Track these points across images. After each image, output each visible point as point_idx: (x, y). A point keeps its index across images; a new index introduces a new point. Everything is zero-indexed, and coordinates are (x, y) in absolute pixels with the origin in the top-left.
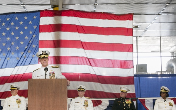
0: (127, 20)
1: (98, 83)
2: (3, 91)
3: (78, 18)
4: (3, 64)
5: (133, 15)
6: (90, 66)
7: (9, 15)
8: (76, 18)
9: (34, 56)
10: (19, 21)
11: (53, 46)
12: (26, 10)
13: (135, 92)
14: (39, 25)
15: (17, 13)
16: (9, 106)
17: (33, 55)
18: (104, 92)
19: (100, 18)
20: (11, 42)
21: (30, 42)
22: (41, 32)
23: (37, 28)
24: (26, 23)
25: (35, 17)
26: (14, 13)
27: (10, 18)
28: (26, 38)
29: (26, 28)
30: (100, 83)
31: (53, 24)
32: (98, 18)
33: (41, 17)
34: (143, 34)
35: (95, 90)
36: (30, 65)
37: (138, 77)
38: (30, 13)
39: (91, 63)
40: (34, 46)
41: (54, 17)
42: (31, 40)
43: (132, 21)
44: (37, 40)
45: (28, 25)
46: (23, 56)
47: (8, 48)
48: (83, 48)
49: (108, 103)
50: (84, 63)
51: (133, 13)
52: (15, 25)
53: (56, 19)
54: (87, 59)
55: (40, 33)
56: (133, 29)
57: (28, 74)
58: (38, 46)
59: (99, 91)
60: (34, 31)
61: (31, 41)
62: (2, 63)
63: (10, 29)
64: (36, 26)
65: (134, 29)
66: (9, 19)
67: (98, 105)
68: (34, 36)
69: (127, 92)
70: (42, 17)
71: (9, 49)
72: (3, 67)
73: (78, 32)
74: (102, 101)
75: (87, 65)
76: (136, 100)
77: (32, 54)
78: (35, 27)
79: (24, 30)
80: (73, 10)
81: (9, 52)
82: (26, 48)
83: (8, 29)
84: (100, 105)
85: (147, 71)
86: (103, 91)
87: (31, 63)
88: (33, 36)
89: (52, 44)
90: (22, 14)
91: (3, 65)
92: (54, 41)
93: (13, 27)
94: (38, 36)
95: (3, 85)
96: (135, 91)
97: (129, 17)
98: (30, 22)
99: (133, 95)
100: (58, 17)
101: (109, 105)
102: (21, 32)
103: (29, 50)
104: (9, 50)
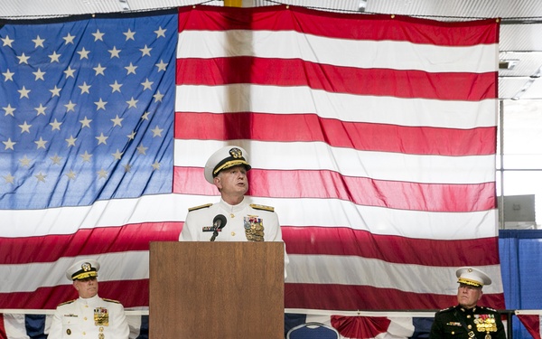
0: (475, 44)
1: (375, 261)
2: (53, 285)
3: (310, 37)
4: (53, 193)
5: (499, 24)
6: (348, 204)
7: (73, 23)
8: (302, 35)
9: (157, 166)
10: (107, 44)
11: (223, 133)
12: (125, 5)
13: (502, 291)
14: (173, 61)
15: (99, 16)
16: (69, 332)
17: (154, 162)
18: (395, 290)
19: (383, 38)
20: (79, 117)
21: (145, 117)
22: (182, 83)
23: (167, 68)
24: (130, 51)
25: (161, 33)
26: (88, 16)
27: (77, 36)
28: (132, 103)
29: (131, 69)
30: (381, 262)
31: (223, 56)
32: (376, 38)
33: (180, 30)
34: (524, 90)
35: (364, 282)
36: (143, 197)
37: (512, 240)
38: (145, 18)
39: (352, 193)
40: (157, 132)
41: (228, 31)
42: (147, 110)
43: (494, 45)
44: (167, 109)
45: (138, 60)
46: (120, 166)
47: (69, 138)
48: (327, 140)
49: (412, 329)
50: (327, 193)
51: (500, 19)
52: (93, 58)
53: (232, 41)
54: (340, 180)
55: (178, 87)
56: (496, 73)
57: (137, 227)
58: (171, 132)
59: (377, 286)
60: (158, 81)
61: (146, 114)
62: (50, 190)
63: (77, 74)
64: (164, 62)
65: (501, 72)
66: (74, 40)
67: (378, 333)
68: (158, 97)
69: (480, 287)
70: (184, 32)
71: (71, 141)
72: (54, 202)
73: (309, 85)
74: (389, 321)
75: (339, 197)
76: (508, 316)
77: (151, 160)
78: (162, 66)
79: (124, 78)
80: (290, 6)
81: (74, 151)
82: (132, 137)
83: (70, 73)
84: (382, 335)
85: (534, 220)
86: (391, 287)
87: (148, 190)
88: (153, 98)
89: (220, 124)
90: (118, 20)
91: (54, 195)
92: (226, 115)
93: (84, 65)
94: (170, 98)
95: (54, 263)
96: (501, 286)
97: (485, 31)
98: (146, 51)
99: (498, 299)
100: (240, 31)
101: (415, 333)
102: (113, 84)
103: (141, 144)
104: (72, 146)
